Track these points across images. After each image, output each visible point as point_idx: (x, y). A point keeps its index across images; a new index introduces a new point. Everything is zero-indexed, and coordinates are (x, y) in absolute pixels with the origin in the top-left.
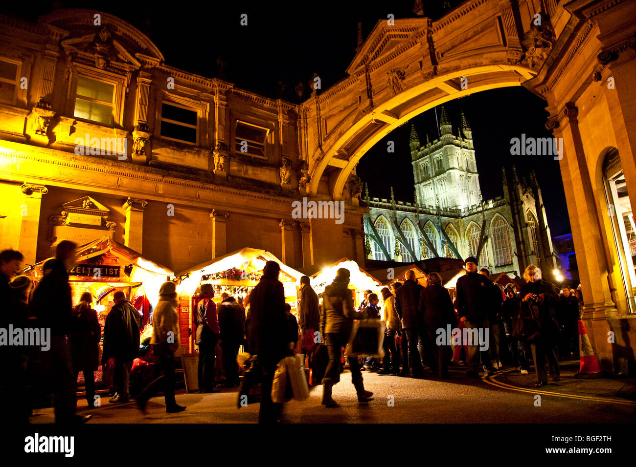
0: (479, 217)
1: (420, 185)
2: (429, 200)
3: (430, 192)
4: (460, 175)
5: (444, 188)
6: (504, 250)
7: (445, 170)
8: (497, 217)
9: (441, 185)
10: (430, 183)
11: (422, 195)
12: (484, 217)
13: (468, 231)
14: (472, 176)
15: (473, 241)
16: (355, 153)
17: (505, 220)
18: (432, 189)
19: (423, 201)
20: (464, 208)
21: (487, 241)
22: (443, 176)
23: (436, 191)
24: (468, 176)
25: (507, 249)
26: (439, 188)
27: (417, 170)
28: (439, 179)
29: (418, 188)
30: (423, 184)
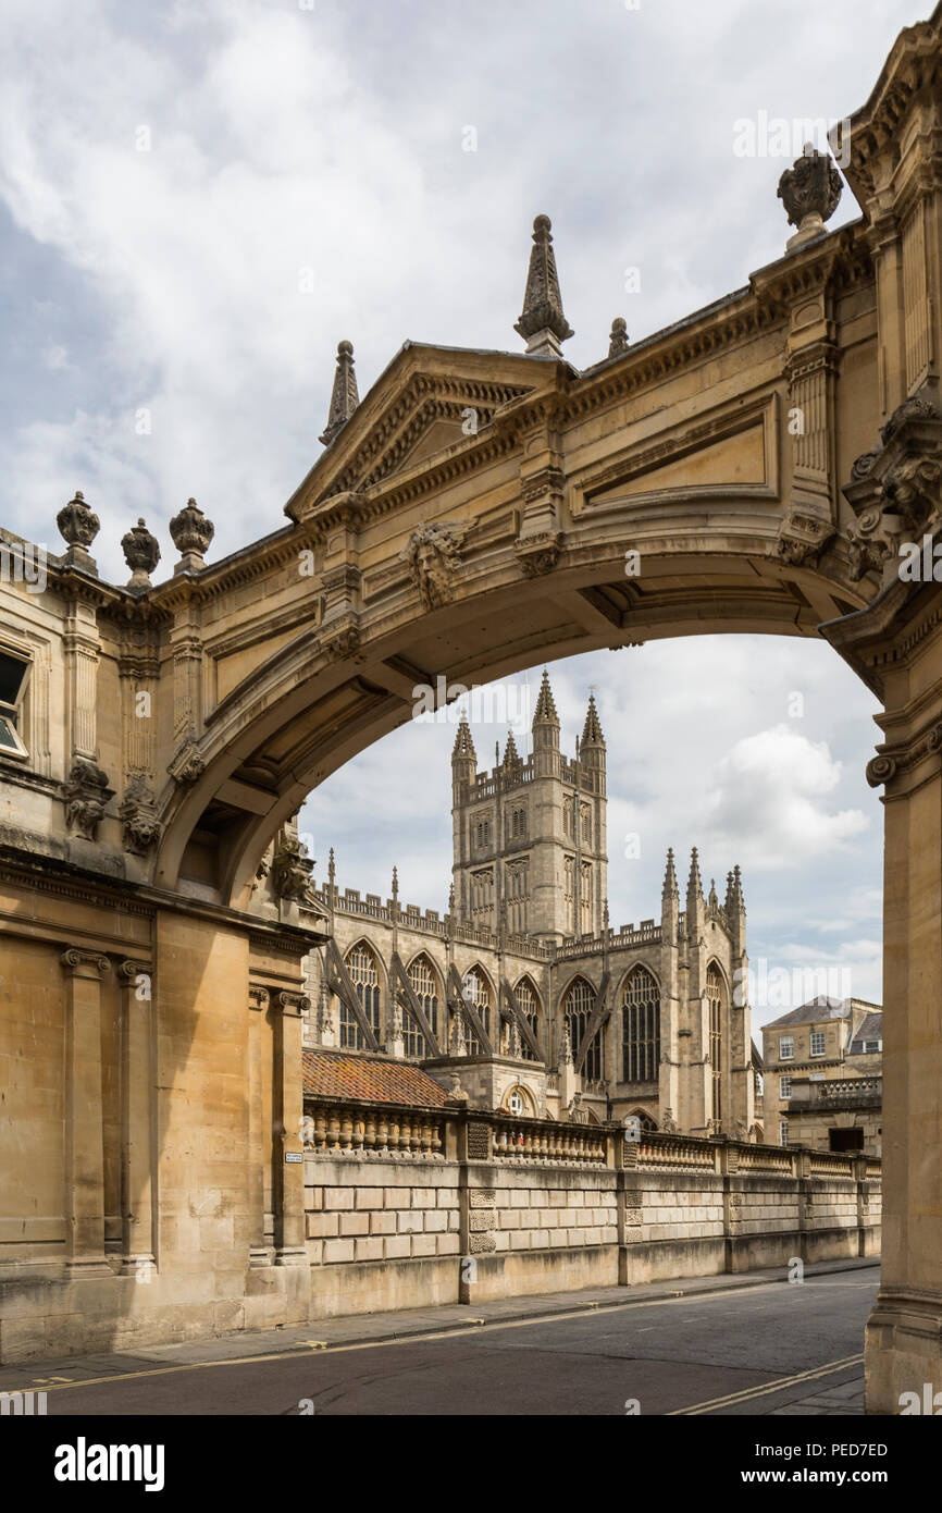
1: (465, 871)
2: (483, 910)
3: (487, 890)
4: (566, 856)
5: (522, 884)
6: (642, 1045)
7: (531, 839)
8: (639, 967)
9: (517, 875)
10: (491, 868)
11: (468, 897)
12: (607, 965)
13: (567, 995)
14: (594, 862)
15: (574, 1017)
16: (294, 771)
17: (654, 976)
18: (492, 882)
19: (468, 910)
20: (565, 940)
21: (606, 1022)
22: (524, 854)
23: (503, 890)
24: (584, 862)
25: (650, 1045)
26: (511, 884)
27: (462, 832)
28: (512, 861)
29: (459, 877)
30: (473, 869)
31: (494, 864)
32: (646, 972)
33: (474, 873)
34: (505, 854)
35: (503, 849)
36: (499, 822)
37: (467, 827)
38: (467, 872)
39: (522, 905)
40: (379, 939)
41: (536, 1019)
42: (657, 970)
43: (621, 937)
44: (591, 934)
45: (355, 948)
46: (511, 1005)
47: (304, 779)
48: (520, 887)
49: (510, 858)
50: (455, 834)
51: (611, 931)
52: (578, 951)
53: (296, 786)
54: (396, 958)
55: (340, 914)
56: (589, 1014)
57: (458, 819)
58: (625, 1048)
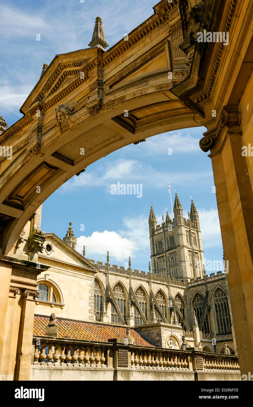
0: (203, 288)
1: (155, 257)
2: (162, 271)
3: (163, 264)
4: (189, 251)
5: (175, 261)
6: (224, 319)
7: (176, 246)
8: (218, 289)
9: (173, 258)
10: (163, 256)
11: (156, 266)
12: (207, 289)
13: (194, 301)
14: (199, 252)
15: (197, 309)
16: (30, 201)
17: (224, 291)
18: (164, 261)
19: (157, 271)
20: (191, 280)
21: (209, 310)
22: (174, 250)
23: (168, 263)
24: (195, 252)
25: (227, 319)
26: (171, 261)
27: (153, 244)
28: (170, 253)
29: (153, 259)
30: (158, 256)
31: (164, 254)
32: (221, 291)
33: (158, 258)
34: (168, 251)
35: (167, 249)
36: (165, 240)
37: (155, 243)
38: (156, 258)
39: (175, 268)
40: (125, 282)
41: (183, 310)
42: (225, 289)
43: (211, 278)
44: (200, 277)
45: (116, 285)
46: (173, 305)
47: (33, 203)
48: (174, 262)
49: (170, 252)
50: (151, 245)
51: (207, 276)
52: (196, 284)
53: (30, 207)
54: (131, 289)
55: (111, 274)
56: (203, 307)
57: (151, 240)
58: (218, 320)
